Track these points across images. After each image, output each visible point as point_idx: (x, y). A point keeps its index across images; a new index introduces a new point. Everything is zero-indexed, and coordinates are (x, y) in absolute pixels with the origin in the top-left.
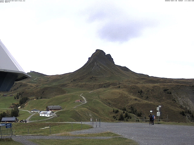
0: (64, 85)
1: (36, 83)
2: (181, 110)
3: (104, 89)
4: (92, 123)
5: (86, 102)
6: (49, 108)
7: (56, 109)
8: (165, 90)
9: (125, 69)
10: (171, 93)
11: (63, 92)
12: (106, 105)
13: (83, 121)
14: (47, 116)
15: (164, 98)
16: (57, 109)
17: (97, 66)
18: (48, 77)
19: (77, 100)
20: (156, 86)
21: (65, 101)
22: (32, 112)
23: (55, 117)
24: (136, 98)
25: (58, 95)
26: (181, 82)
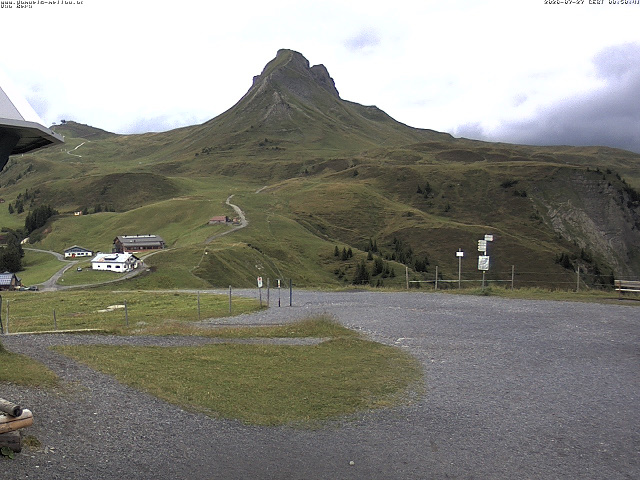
0: (172, 168)
1: (78, 159)
2: (559, 250)
3: (305, 180)
4: (265, 291)
5: (244, 223)
6: (125, 244)
7: (144, 248)
8: (507, 185)
9: (376, 114)
10: (525, 195)
11: (170, 190)
12: (311, 235)
13: (235, 286)
14: (117, 270)
15: (501, 210)
16: (150, 248)
17: (283, 103)
18: (119, 139)
19: (214, 218)
20: (476, 171)
21: (176, 221)
22: (67, 255)
23: (144, 274)
24: (410, 209)
25: (153, 199)
26: (558, 156)
